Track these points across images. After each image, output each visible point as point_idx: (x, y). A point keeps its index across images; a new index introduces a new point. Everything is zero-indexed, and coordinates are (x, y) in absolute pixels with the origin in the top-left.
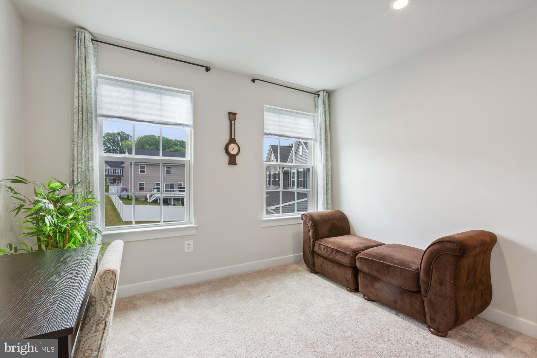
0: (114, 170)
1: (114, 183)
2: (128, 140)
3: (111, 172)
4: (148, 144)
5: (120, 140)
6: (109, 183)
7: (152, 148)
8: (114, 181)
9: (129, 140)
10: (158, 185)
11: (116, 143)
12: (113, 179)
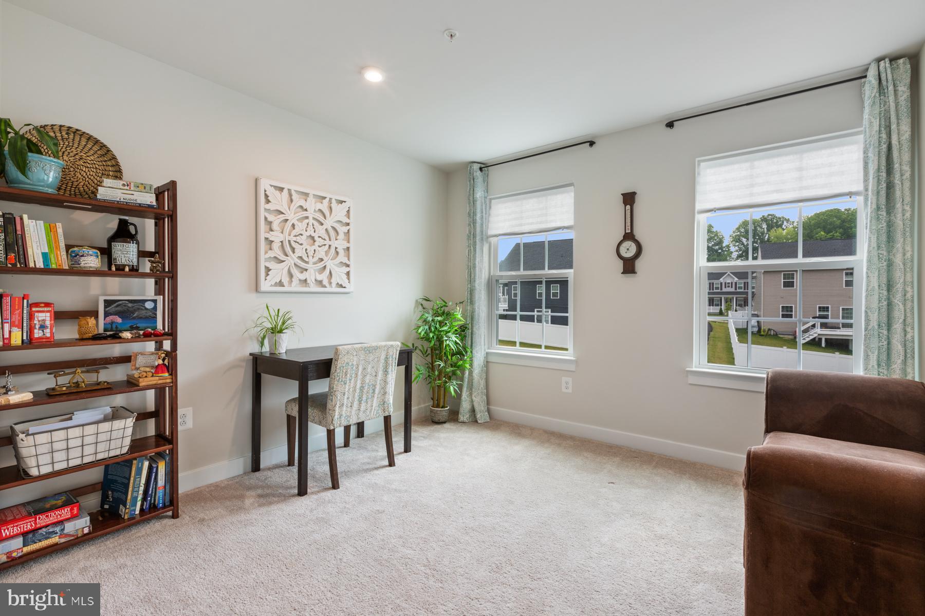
0: (745, 283)
1: (745, 306)
2: (781, 227)
3: (740, 288)
4: (824, 229)
5: (765, 230)
6: (736, 306)
7: (834, 235)
8: (745, 302)
9: (783, 226)
10: (824, 311)
11: (758, 235)
12: (743, 299)
